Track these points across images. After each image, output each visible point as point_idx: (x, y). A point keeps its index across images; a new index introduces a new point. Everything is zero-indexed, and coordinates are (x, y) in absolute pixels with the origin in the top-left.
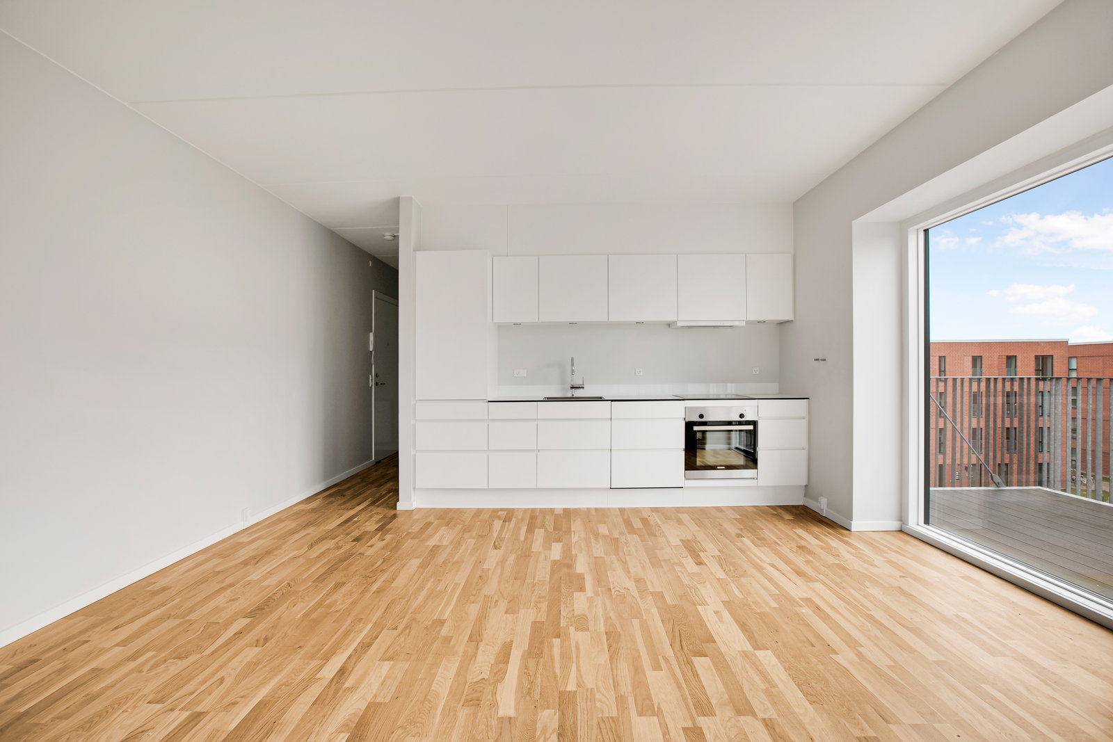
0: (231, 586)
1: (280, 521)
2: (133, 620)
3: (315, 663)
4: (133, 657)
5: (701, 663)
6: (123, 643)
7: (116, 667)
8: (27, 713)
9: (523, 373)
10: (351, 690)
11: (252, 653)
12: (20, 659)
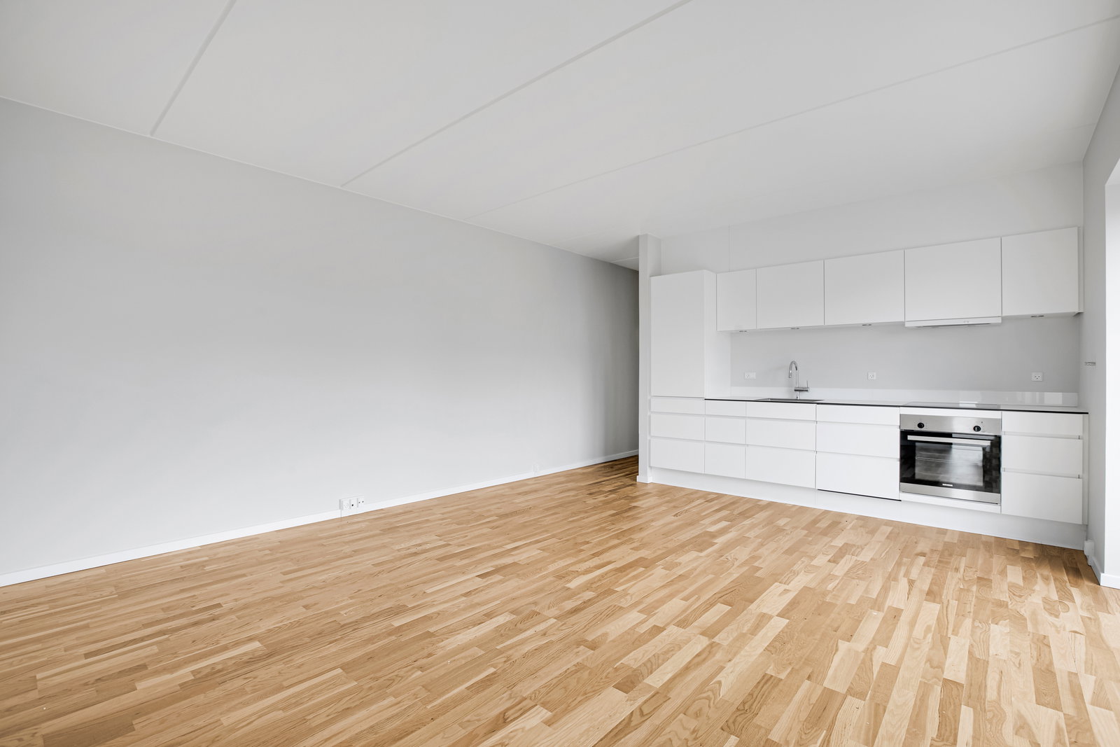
0: (504, 502)
1: (559, 476)
2: (452, 506)
3: (508, 541)
4: (442, 519)
6: (443, 514)
7: (435, 521)
8: (398, 527)
9: (753, 375)
10: (513, 555)
11: (486, 530)
12: (407, 510)
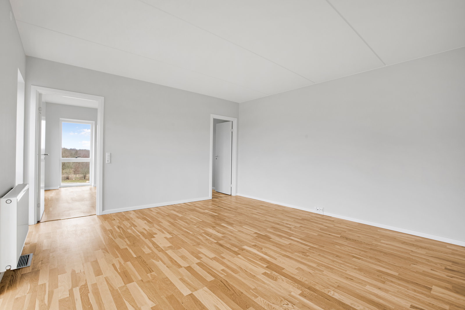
5: (210, 278)
